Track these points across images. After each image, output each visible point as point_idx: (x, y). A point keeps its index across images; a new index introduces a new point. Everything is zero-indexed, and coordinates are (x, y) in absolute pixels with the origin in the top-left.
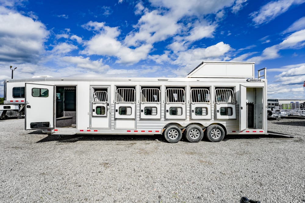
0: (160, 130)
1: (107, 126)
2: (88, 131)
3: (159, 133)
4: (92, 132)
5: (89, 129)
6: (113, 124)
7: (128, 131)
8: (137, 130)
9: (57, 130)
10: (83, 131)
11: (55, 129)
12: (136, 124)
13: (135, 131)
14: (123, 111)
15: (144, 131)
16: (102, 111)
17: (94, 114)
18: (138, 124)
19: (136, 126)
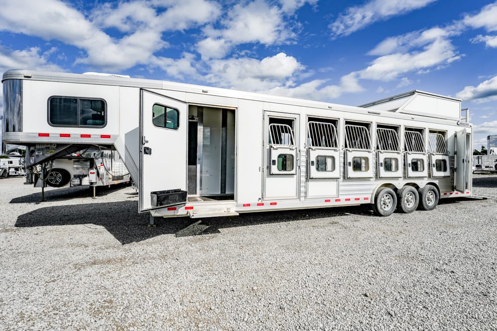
0: (369, 196)
1: (293, 193)
2: (258, 205)
3: (368, 202)
4: (267, 207)
5: (260, 202)
6: (303, 189)
7: (326, 201)
8: (340, 198)
9: (192, 208)
10: (249, 205)
11: (186, 206)
12: (338, 186)
13: (336, 200)
14: (321, 164)
15: (349, 200)
16: (288, 163)
17: (275, 169)
18: (341, 188)
19: (338, 191)
